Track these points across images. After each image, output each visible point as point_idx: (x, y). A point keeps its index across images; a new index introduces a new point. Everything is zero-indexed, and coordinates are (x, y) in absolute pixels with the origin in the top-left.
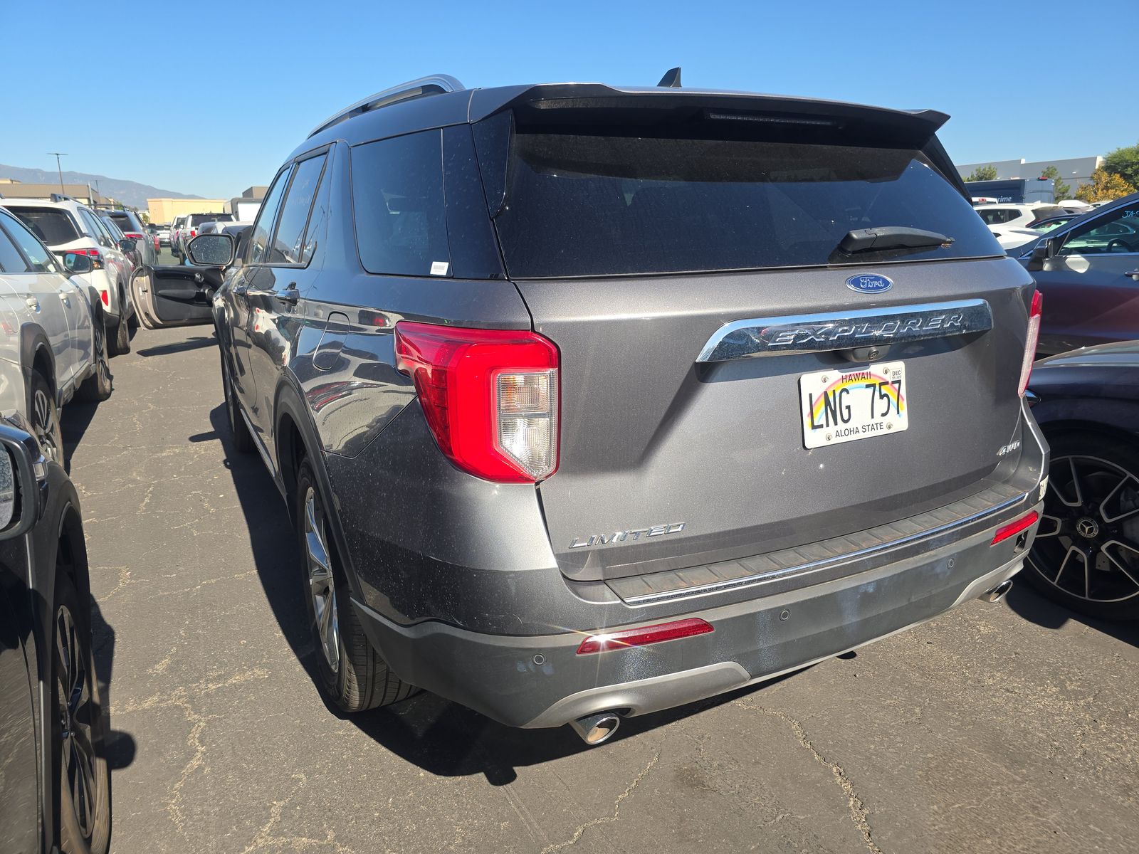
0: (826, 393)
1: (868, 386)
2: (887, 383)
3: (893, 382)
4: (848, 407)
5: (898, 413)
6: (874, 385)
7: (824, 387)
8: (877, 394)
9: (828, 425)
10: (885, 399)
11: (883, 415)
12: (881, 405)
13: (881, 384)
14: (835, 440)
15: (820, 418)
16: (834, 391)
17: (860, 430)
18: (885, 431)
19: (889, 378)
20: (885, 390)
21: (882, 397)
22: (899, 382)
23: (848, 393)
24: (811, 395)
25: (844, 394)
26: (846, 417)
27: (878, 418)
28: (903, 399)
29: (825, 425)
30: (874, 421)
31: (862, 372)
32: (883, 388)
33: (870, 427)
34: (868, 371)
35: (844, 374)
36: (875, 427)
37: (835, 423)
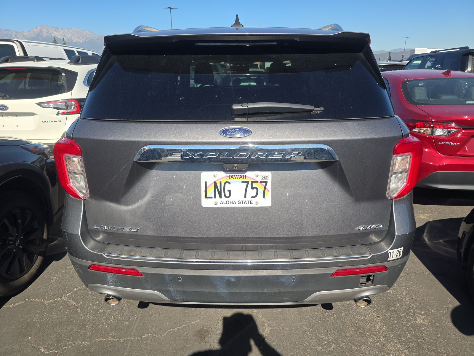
0: (215, 183)
1: (243, 182)
2: (256, 182)
3: (261, 182)
4: (229, 191)
5: (264, 197)
6: (248, 182)
7: (215, 180)
8: (249, 186)
9: (215, 197)
10: (255, 190)
11: (252, 197)
12: (251, 192)
13: (252, 182)
14: (219, 205)
15: (211, 193)
16: (221, 183)
17: (237, 202)
18: (254, 205)
19: (259, 179)
20: (254, 185)
21: (252, 188)
22: (266, 182)
23: (229, 183)
24: (206, 183)
25: (227, 184)
26: (227, 195)
27: (249, 198)
28: (268, 191)
29: (213, 197)
30: (246, 199)
31: (240, 175)
32: (253, 184)
33: (244, 202)
34: (245, 175)
35: (228, 175)
36: (247, 202)
37: (221, 197)
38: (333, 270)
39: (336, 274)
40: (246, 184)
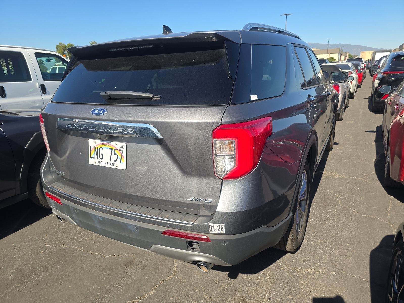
0: (95, 147)
1: (109, 149)
2: (117, 150)
3: (120, 150)
4: (102, 154)
5: (121, 162)
6: (112, 149)
7: (95, 145)
8: (113, 152)
9: (95, 158)
11: (115, 161)
12: (114, 157)
13: (114, 150)
14: (97, 164)
15: (93, 155)
16: (98, 148)
17: (106, 164)
18: (115, 167)
19: (118, 148)
20: (116, 152)
21: (115, 154)
22: (122, 151)
24: (90, 146)
25: (101, 149)
26: (101, 157)
27: (112, 162)
28: (124, 158)
29: (94, 158)
31: (108, 143)
32: (115, 151)
33: (110, 164)
34: (110, 143)
35: (102, 142)
36: (112, 164)
37: (98, 158)
38: (163, 229)
39: (164, 233)
40: (111, 150)
